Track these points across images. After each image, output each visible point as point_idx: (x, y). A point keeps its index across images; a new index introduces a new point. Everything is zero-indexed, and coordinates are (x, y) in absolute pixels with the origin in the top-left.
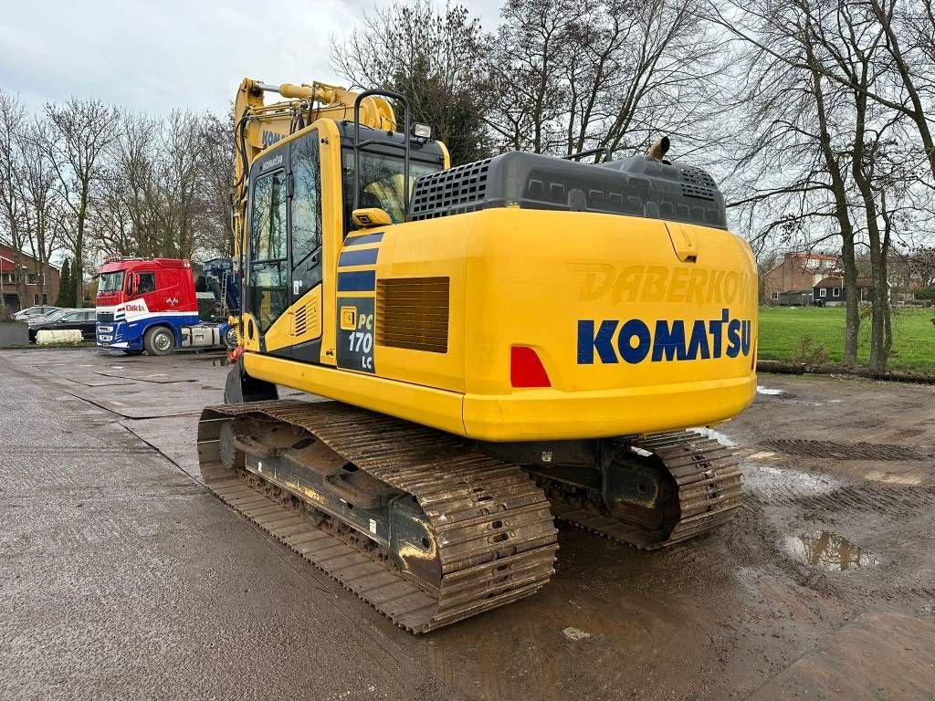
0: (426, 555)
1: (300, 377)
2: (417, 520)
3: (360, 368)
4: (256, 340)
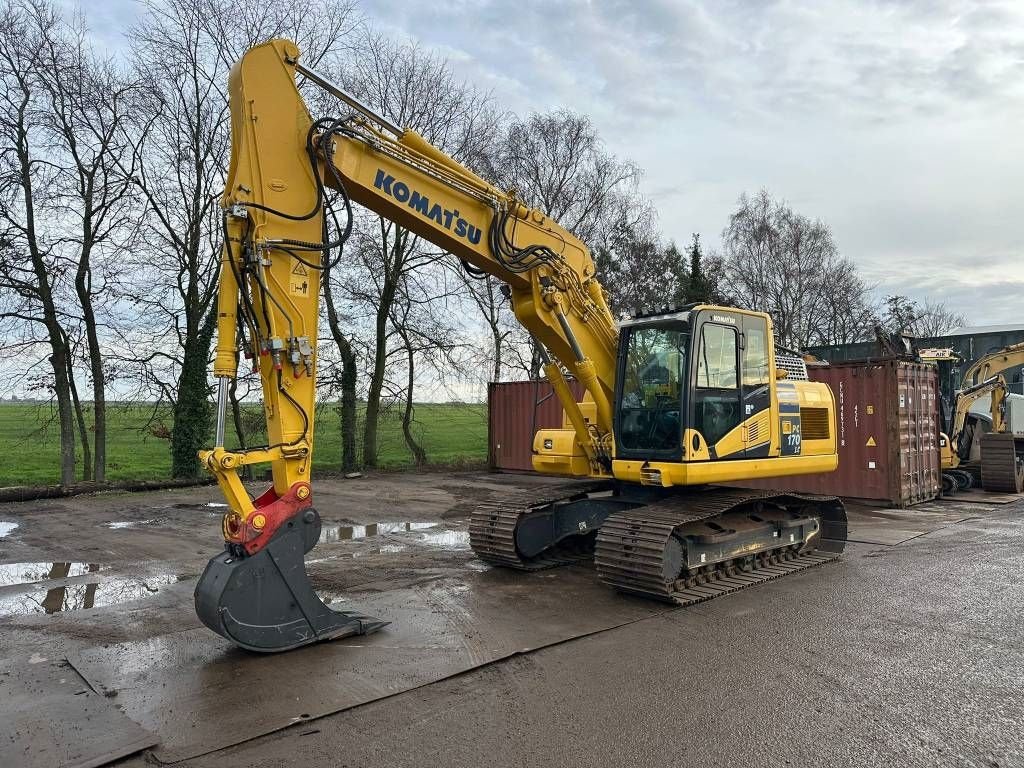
0: (816, 532)
1: (753, 469)
3: (793, 454)
4: (704, 452)
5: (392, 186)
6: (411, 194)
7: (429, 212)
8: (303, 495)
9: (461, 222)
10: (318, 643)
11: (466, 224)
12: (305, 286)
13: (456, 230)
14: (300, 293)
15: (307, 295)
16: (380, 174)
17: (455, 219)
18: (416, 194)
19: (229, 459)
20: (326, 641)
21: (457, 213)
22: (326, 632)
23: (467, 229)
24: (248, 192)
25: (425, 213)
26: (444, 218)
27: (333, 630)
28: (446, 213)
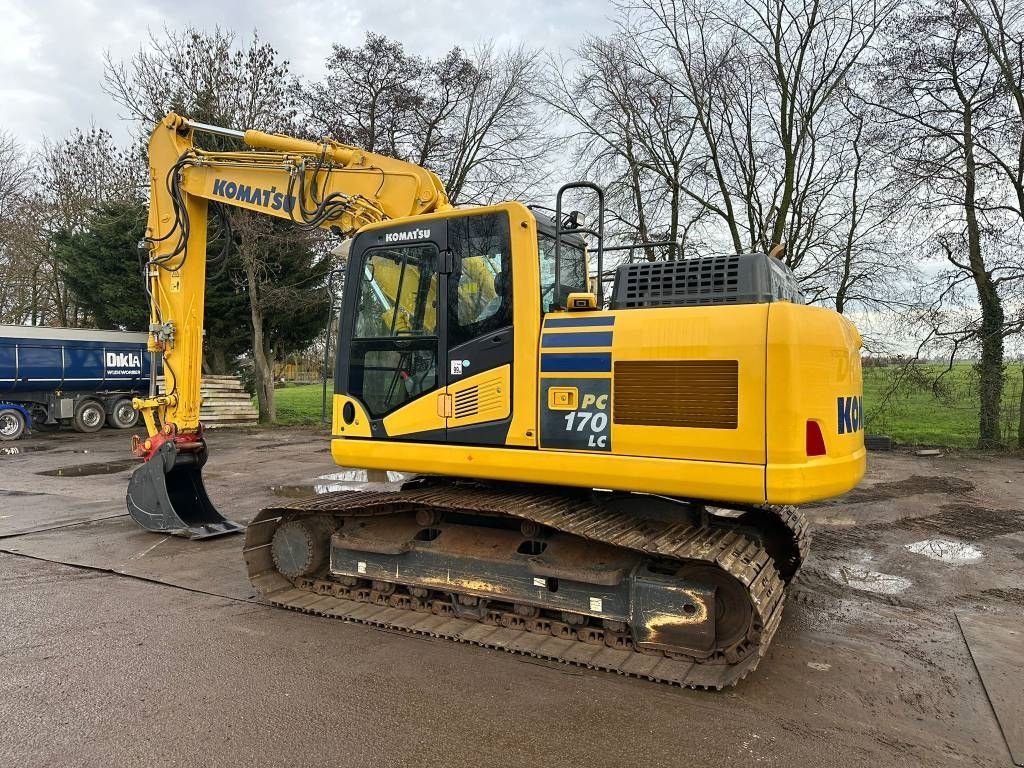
0: (691, 620)
1: (467, 461)
2: (674, 589)
3: (586, 447)
4: (362, 424)
5: (225, 188)
6: (238, 187)
7: (251, 197)
9: (277, 196)
10: (167, 534)
11: (282, 196)
12: (178, 284)
13: (273, 206)
14: (175, 290)
16: (217, 182)
17: (272, 196)
18: (242, 187)
21: (274, 189)
23: (282, 200)
24: (151, 230)
25: (248, 200)
28: (265, 192)
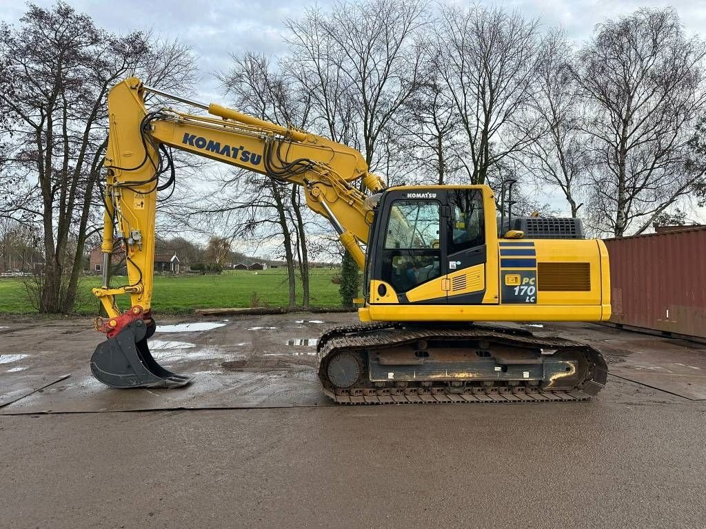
0: (569, 374)
1: (458, 312)
2: (562, 362)
3: (525, 302)
4: (392, 296)
5: (194, 141)
6: (208, 142)
7: (221, 150)
8: (136, 312)
9: (244, 153)
10: (140, 388)
11: (249, 154)
12: (142, 203)
13: (241, 159)
14: (139, 208)
15: (143, 208)
16: (187, 135)
17: (240, 152)
18: (211, 142)
19: (97, 292)
20: (145, 388)
21: (242, 148)
22: (146, 383)
23: (250, 156)
24: (111, 161)
25: (217, 152)
26: (232, 153)
27: (150, 382)
28: (234, 149)
